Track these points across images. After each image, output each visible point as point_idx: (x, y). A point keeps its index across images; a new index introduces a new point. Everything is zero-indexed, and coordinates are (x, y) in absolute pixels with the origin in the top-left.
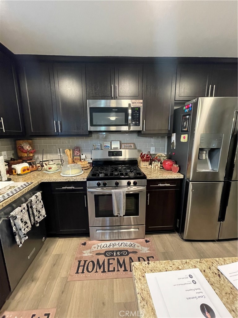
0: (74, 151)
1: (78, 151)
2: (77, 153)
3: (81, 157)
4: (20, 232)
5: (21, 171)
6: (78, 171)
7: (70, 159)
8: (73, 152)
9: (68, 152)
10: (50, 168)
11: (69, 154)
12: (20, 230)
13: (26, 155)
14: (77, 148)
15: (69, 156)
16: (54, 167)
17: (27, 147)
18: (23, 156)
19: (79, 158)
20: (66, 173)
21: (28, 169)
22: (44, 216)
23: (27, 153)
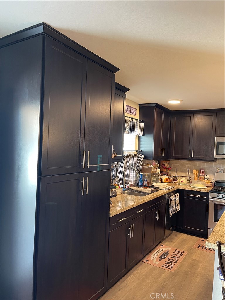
0: (200, 171)
1: (203, 172)
2: (202, 174)
3: (205, 177)
4: (172, 208)
5: (164, 180)
6: (203, 186)
7: (196, 178)
8: (199, 173)
9: (195, 172)
10: (182, 182)
11: (196, 174)
12: (172, 207)
13: (165, 170)
14: (203, 169)
15: (196, 175)
16: (185, 181)
17: (167, 165)
18: (163, 171)
19: (203, 178)
20: (194, 185)
21: (168, 180)
22: (179, 210)
23: (166, 169)
